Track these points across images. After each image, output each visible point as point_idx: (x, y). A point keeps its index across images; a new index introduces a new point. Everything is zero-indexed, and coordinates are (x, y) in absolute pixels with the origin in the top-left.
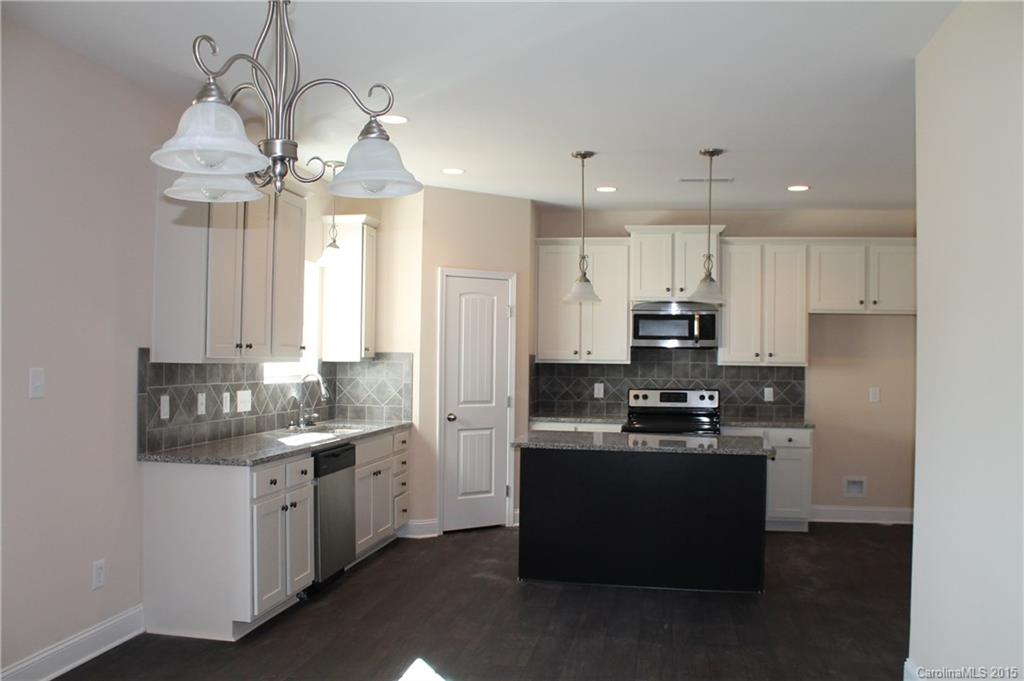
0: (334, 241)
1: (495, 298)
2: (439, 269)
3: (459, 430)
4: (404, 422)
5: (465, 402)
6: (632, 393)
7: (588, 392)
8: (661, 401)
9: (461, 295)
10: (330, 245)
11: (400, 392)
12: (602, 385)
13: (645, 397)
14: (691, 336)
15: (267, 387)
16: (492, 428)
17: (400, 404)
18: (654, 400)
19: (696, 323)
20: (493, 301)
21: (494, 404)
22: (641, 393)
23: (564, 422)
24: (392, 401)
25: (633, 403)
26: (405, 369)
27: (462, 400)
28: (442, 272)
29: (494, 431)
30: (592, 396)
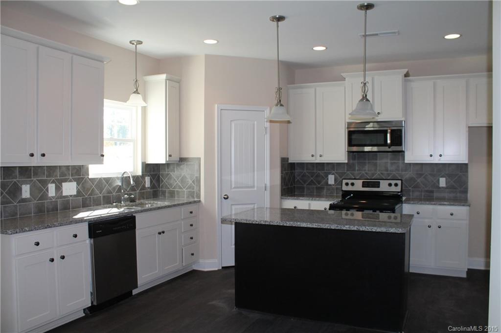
0: (137, 90)
1: (256, 123)
2: (216, 105)
3: (232, 205)
4: (196, 199)
5: (235, 188)
6: (344, 181)
7: (324, 181)
8: (363, 187)
9: (231, 121)
10: (134, 92)
11: (193, 182)
12: (333, 176)
13: (353, 184)
14: (385, 144)
15: (93, 180)
16: (254, 204)
17: (193, 189)
18: (358, 186)
19: (389, 135)
20: (254, 125)
21: (255, 189)
22: (350, 182)
23: (302, 200)
24: (189, 187)
25: (345, 188)
26: (196, 167)
27: (233, 186)
28: (218, 108)
29: (256, 205)
30: (327, 182)
